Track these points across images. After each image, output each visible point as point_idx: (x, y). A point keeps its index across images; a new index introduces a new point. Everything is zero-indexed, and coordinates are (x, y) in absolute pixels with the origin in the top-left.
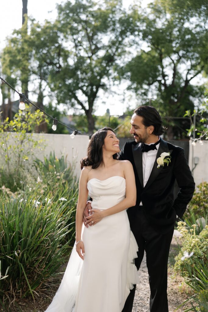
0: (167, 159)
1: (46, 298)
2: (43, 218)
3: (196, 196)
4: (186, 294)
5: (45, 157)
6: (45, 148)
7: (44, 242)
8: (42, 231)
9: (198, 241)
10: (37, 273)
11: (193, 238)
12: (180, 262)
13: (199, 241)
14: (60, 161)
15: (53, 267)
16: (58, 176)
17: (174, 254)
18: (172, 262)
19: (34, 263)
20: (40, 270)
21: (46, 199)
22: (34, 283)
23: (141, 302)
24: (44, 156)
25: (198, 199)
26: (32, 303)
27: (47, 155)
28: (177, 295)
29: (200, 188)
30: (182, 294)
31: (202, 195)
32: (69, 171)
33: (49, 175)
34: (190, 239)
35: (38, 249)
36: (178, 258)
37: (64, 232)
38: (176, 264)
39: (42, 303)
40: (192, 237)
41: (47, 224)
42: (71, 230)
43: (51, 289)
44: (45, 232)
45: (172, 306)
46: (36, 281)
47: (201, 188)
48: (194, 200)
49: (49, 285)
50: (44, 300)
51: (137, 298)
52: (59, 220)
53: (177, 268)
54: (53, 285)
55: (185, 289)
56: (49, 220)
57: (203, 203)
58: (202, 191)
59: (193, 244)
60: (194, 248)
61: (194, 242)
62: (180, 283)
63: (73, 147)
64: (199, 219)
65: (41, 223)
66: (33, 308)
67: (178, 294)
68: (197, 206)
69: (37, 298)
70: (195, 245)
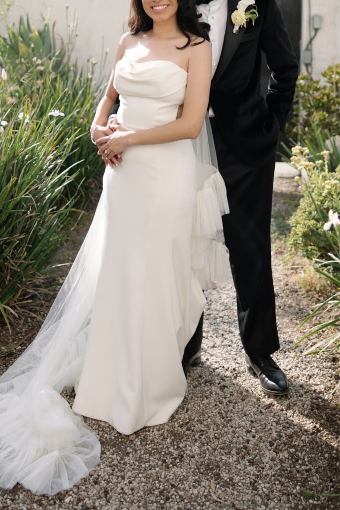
0: (251, 11)
1: (32, 318)
2: (18, 155)
3: (322, 93)
4: (315, 293)
5: (8, 29)
6: (8, 9)
7: (21, 204)
8: (17, 181)
9: (335, 185)
10: (11, 269)
11: (325, 178)
12: (301, 229)
13: (337, 184)
14: (43, 34)
15: (42, 254)
16: (38, 65)
17: (282, 211)
18: (281, 229)
19: (3, 249)
20: (16, 264)
21: (21, 116)
22: (6, 290)
23: (226, 314)
24: (7, 26)
25: (325, 99)
26: (4, 332)
27: (14, 25)
28: (298, 295)
29: (328, 77)
30: (307, 292)
31: (333, 92)
32: (62, 55)
33: (21, 63)
34: (319, 181)
35: (10, 219)
36: (297, 221)
37: (61, 181)
38: (292, 232)
39: (24, 330)
40: (322, 176)
41: (25, 167)
42: (74, 175)
43: (40, 299)
44: (22, 185)
45: (290, 318)
46: (10, 285)
47: (331, 76)
48: (318, 102)
49: (36, 291)
50: (28, 323)
51: (218, 307)
52: (51, 157)
53: (294, 241)
54: (43, 290)
55: (313, 281)
56: (29, 158)
57: (337, 106)
58: (332, 83)
59: (326, 191)
60: (329, 199)
61: (328, 187)
62: (302, 271)
63: (67, 5)
64: (332, 138)
65: (13, 165)
66: (6, 342)
67: (300, 293)
68: (325, 113)
69: (12, 320)
70: (329, 193)
